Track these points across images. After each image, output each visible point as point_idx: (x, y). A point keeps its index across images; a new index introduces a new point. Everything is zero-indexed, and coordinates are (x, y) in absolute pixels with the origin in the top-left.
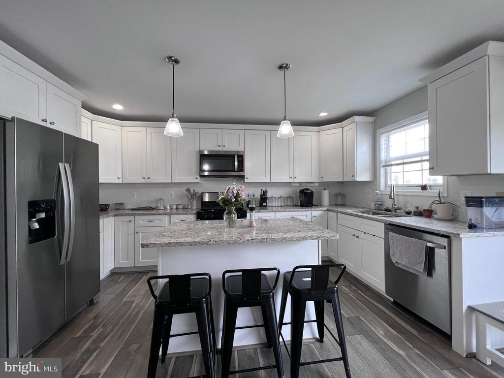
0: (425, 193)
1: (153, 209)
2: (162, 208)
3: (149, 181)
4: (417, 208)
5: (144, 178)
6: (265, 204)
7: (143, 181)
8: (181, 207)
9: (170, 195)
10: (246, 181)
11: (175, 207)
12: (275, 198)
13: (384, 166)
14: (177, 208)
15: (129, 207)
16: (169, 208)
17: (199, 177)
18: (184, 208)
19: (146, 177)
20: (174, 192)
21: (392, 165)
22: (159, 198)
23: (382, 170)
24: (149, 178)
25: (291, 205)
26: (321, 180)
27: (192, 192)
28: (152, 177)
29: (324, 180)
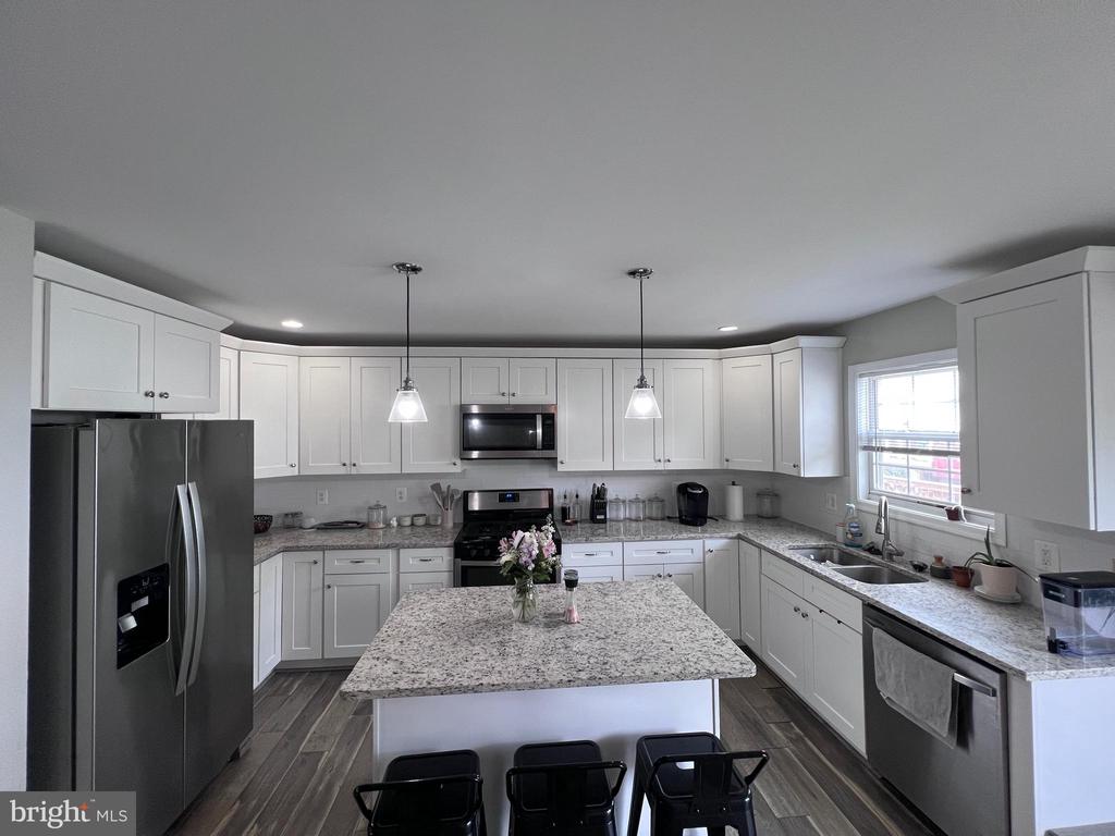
0: (954, 526)
1: (361, 526)
2: (381, 525)
3: (354, 471)
4: (939, 559)
5: (344, 465)
6: (602, 517)
7: (342, 471)
8: (421, 521)
9: (398, 496)
10: (560, 468)
11: (407, 522)
12: (624, 502)
13: (865, 448)
14: (412, 524)
15: (313, 522)
16: (395, 523)
17: (458, 462)
18: (427, 525)
19: (347, 463)
20: (404, 488)
21: (883, 449)
22: (375, 503)
23: (862, 456)
24: (354, 465)
25: (660, 516)
26: (726, 466)
27: (444, 488)
28: (361, 463)
29: (732, 466)
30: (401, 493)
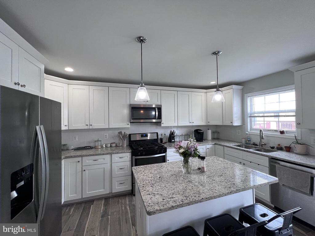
0: (282, 136)
1: (91, 148)
2: (100, 147)
3: (91, 127)
4: (279, 145)
5: (87, 125)
7: (86, 127)
8: (114, 145)
9: (105, 137)
10: (162, 125)
11: (109, 145)
12: (179, 136)
13: (250, 117)
14: (111, 146)
16: (104, 146)
17: (129, 124)
18: (116, 146)
20: (107, 134)
21: (256, 117)
22: (97, 139)
23: (249, 119)
24: (91, 125)
26: (208, 124)
27: (123, 133)
28: (93, 124)
29: (210, 124)
30: (106, 136)
